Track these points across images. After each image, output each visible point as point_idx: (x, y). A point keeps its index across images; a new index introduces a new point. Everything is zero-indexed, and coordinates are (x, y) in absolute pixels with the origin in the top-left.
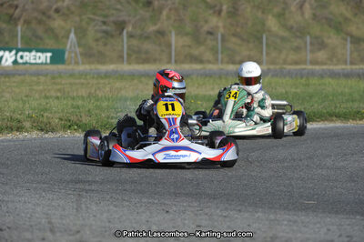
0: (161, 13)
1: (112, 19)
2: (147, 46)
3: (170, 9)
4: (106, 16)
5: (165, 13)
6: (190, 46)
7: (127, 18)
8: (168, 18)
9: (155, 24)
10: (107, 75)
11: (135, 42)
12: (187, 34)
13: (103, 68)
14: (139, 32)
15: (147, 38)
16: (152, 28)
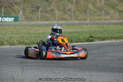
0: (52, 3)
1: (34, 6)
2: (47, 15)
3: (55, 2)
4: (33, 5)
5: (53, 3)
6: (62, 15)
7: (40, 5)
8: (55, 5)
9: (50, 7)
10: (33, 25)
11: (43, 14)
12: (61, 10)
13: (32, 23)
14: (44, 10)
15: (47, 12)
16: (49, 9)
